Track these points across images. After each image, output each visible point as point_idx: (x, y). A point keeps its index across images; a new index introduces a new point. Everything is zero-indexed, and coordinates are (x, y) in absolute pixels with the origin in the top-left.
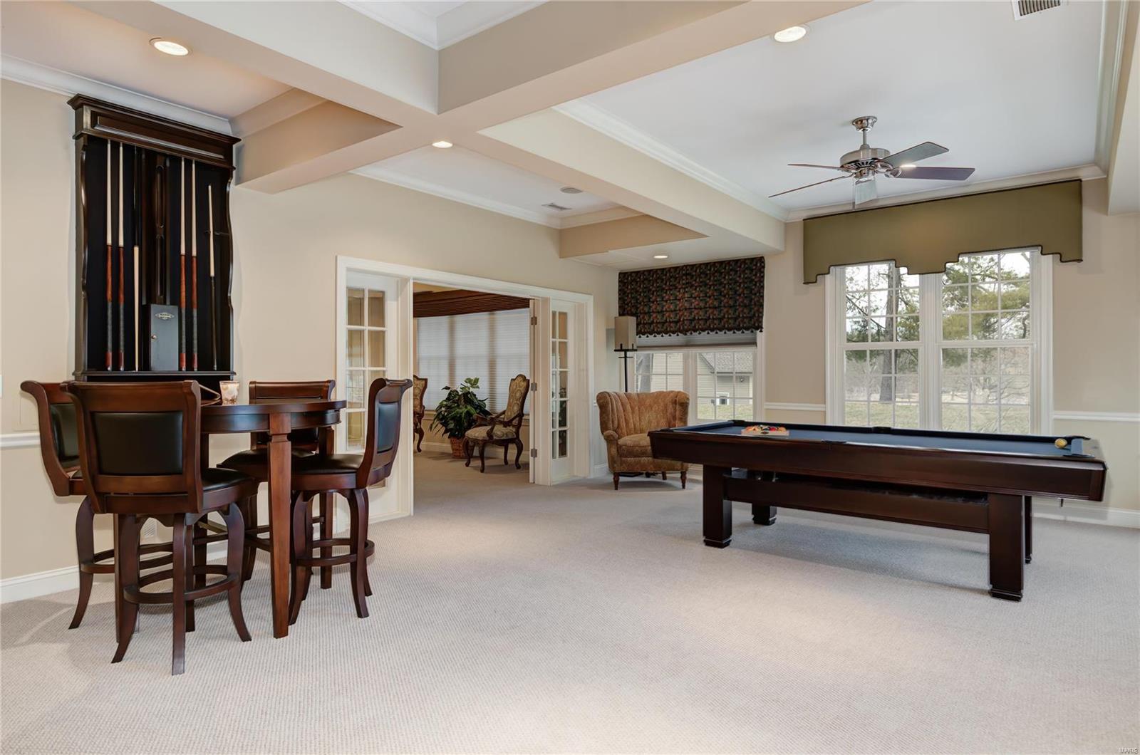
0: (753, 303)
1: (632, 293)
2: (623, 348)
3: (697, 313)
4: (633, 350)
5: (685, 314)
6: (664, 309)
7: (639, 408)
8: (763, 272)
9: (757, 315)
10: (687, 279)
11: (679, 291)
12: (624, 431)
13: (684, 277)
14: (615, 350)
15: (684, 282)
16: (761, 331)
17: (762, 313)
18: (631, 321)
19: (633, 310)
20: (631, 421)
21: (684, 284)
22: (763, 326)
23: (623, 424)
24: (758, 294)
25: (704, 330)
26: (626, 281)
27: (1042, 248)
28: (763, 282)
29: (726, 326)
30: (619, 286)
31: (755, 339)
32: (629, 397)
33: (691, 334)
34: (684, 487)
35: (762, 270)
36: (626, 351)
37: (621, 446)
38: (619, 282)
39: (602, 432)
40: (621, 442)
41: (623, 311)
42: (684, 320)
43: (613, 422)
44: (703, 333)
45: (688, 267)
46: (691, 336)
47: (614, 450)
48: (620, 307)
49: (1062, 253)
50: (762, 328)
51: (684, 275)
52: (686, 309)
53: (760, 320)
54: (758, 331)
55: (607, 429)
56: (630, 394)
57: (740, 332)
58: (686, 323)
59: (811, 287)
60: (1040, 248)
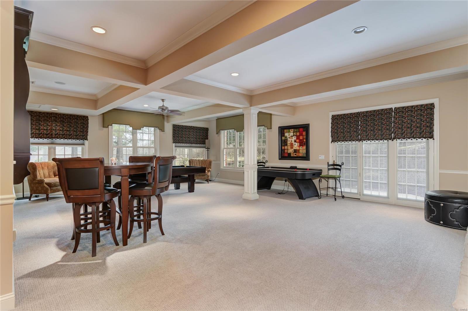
3: (59, 132)
6: (40, 128)
8: (88, 121)
9: (86, 135)
10: (54, 118)
17: (88, 134)
21: (52, 120)
24: (86, 128)
25: (62, 138)
28: (88, 124)
29: (72, 138)
31: (84, 143)
33: (56, 139)
44: (61, 140)
45: (54, 114)
49: (161, 129)
50: (88, 139)
51: (52, 116)
53: (87, 137)
54: (86, 141)
58: (53, 135)
60: (158, 128)
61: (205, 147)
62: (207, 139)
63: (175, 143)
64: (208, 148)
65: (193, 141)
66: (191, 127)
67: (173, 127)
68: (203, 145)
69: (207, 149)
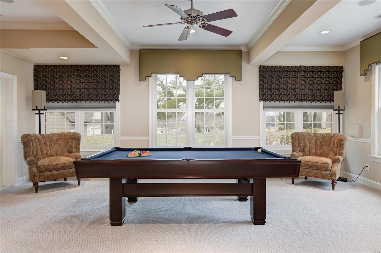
0: (114, 88)
1: (43, 78)
2: (38, 108)
3: (84, 91)
4: (44, 110)
5: (77, 91)
6: (64, 88)
7: (49, 143)
8: (120, 73)
9: (116, 94)
10: (78, 73)
11: (73, 79)
12: (40, 156)
13: (76, 71)
14: (33, 110)
15: (76, 74)
16: (118, 102)
17: (119, 93)
18: (43, 94)
19: (44, 87)
20: (45, 150)
21: (76, 75)
22: (120, 100)
23: (39, 152)
24: (117, 84)
25: (87, 100)
26: (39, 70)
27: (230, 74)
28: (119, 78)
29: (100, 98)
30: (34, 73)
31: (115, 105)
32: (43, 136)
33: (80, 102)
34: (79, 184)
35: (119, 72)
36: (39, 110)
37: (40, 166)
38: (34, 70)
39: (25, 158)
40: (39, 163)
41: (37, 87)
42: (76, 94)
43: (33, 152)
44: (87, 102)
45: (78, 66)
46: (80, 103)
47: (35, 169)
48: (34, 85)
49: (236, 76)
50: (119, 100)
51: (76, 70)
52: (77, 89)
53: (118, 96)
54: (117, 102)
55: (29, 156)
56: (43, 135)
57: (108, 102)
58: (77, 96)
59: (142, 82)
60: (229, 74)
61: (331, 107)
62: (341, 89)
63: (263, 100)
64: (339, 110)
65: (305, 95)
66: (300, 67)
67: (260, 71)
68: (328, 103)
69: (337, 112)
